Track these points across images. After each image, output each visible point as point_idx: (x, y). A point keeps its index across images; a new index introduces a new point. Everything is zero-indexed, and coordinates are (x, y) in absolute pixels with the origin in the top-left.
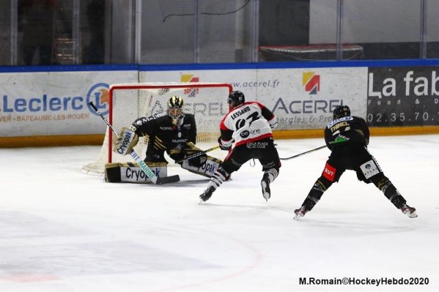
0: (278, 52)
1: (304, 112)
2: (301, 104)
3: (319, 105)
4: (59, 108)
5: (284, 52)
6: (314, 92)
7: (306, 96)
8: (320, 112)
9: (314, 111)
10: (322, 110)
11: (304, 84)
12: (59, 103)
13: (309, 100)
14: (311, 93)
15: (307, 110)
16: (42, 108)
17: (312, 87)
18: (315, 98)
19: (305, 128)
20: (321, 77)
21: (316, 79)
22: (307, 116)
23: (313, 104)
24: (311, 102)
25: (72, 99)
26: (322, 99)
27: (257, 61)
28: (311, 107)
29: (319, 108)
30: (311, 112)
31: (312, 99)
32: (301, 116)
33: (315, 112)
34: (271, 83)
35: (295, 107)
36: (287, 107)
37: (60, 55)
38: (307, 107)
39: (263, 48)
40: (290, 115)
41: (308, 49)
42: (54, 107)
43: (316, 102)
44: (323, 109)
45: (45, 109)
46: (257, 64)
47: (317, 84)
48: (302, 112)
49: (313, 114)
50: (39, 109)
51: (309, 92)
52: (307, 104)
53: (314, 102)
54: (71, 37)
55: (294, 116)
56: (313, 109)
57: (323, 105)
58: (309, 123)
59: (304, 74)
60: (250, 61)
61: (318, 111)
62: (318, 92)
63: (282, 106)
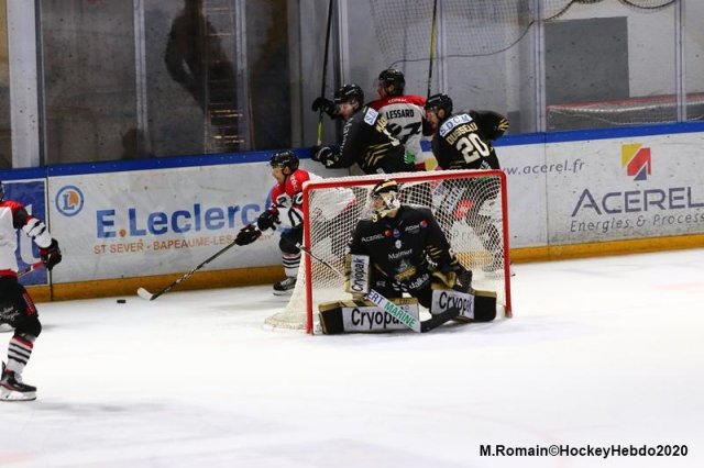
0: (578, 112)
1: (627, 210)
2: (622, 197)
3: (651, 197)
4: (221, 225)
5: (588, 113)
6: (642, 177)
7: (629, 183)
8: (654, 210)
9: (643, 208)
10: (656, 206)
11: (624, 164)
12: (221, 217)
13: (634, 190)
14: (636, 179)
15: (631, 206)
16: (193, 226)
17: (639, 167)
18: (643, 185)
19: (629, 237)
20: (652, 150)
21: (645, 154)
22: (633, 217)
23: (641, 197)
24: (638, 192)
25: (241, 208)
26: (657, 188)
27: (544, 130)
28: (637, 201)
29: (652, 203)
30: (638, 210)
31: (639, 189)
32: (623, 216)
33: (646, 209)
34: (570, 165)
35: (611, 203)
36: (599, 203)
37: (218, 137)
38: (632, 202)
39: (553, 108)
40: (605, 217)
41: (629, 106)
42: (213, 223)
43: (646, 192)
44: (659, 203)
45: (198, 229)
46: (545, 134)
47: (646, 163)
48: (624, 211)
49: (643, 213)
50: (188, 228)
51: (634, 177)
52: (631, 197)
53: (642, 193)
54: (235, 107)
55: (610, 217)
56: (641, 205)
57: (658, 197)
58: (636, 228)
59: (624, 146)
60: (533, 131)
61: (650, 207)
62: (648, 176)
63: (590, 203)
